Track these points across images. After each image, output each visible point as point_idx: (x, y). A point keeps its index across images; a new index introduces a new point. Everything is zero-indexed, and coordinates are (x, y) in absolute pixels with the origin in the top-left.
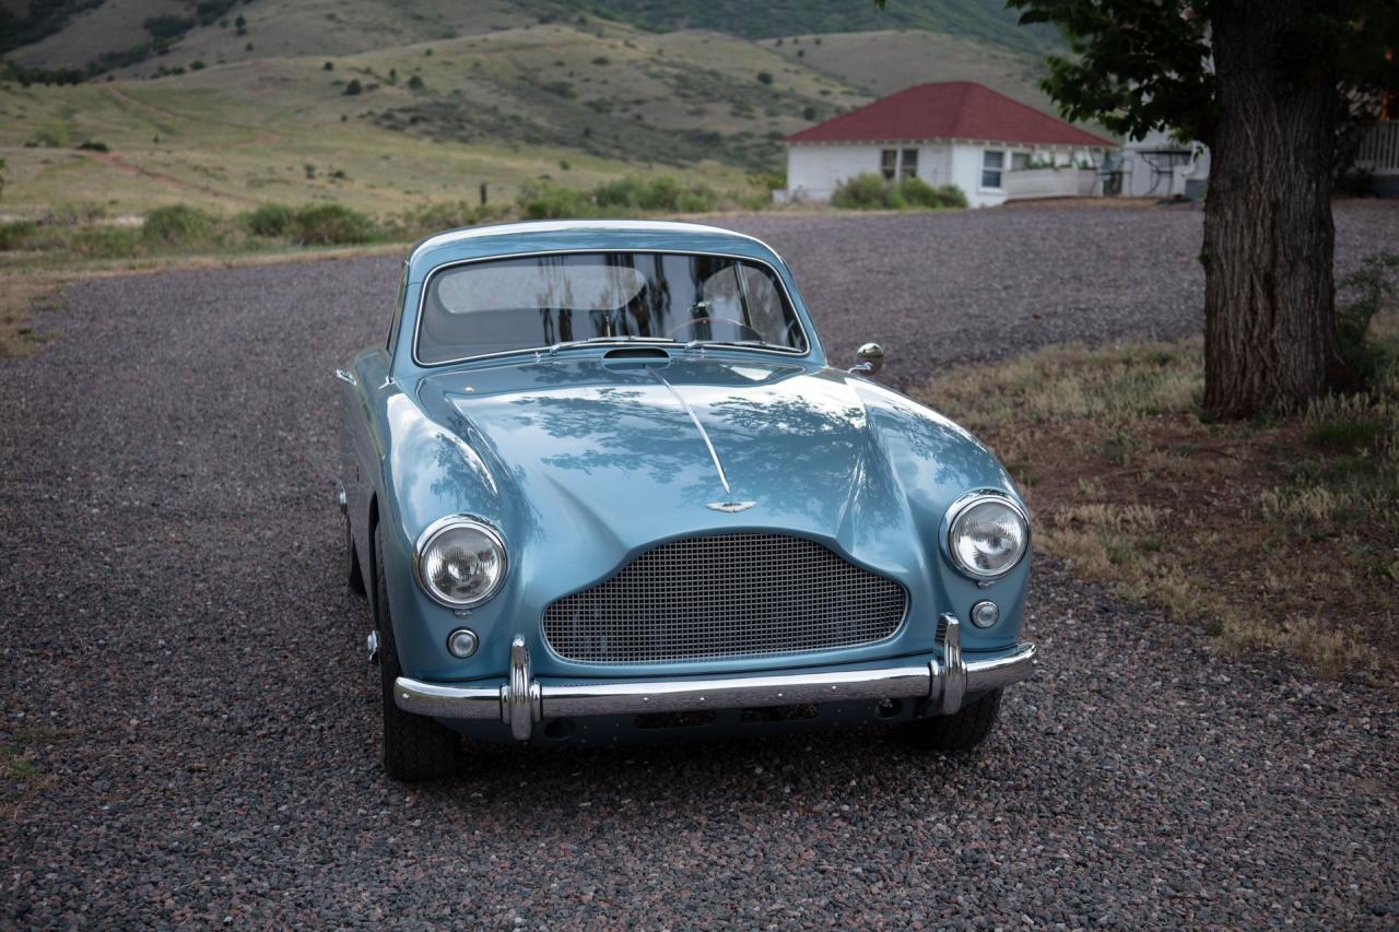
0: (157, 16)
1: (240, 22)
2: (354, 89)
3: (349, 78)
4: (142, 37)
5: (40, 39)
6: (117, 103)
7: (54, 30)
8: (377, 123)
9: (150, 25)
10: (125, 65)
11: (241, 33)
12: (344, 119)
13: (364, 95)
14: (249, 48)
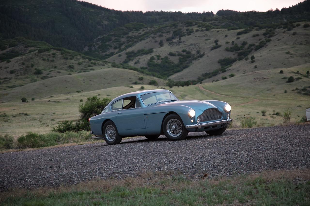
0: (223, 58)
1: (253, 58)
2: (291, 80)
3: (289, 76)
4: (217, 67)
5: (182, 70)
6: (201, 92)
7: (186, 67)
8: (299, 93)
9: (220, 62)
10: (210, 77)
11: (253, 62)
12: (286, 92)
13: (295, 82)
14: (256, 67)
